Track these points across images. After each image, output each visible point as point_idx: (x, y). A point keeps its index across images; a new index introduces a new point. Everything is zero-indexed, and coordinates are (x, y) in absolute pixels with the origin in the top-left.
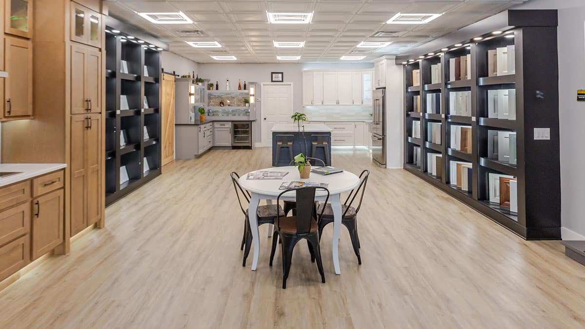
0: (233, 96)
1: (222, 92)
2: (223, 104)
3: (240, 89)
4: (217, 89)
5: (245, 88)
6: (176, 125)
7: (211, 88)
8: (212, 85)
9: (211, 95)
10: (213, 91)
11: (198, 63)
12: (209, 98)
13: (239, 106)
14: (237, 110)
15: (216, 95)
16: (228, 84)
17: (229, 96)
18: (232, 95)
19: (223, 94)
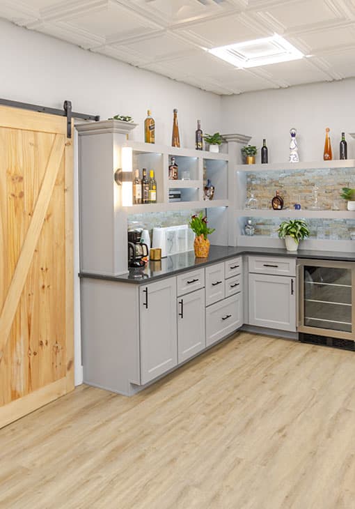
0: (311, 181)
1: (281, 169)
2: (282, 204)
3: (330, 158)
4: (265, 159)
5: (344, 155)
6: (83, 276)
7: (251, 159)
8: (252, 151)
9: (254, 178)
10: (256, 167)
11: (222, 96)
12: (249, 187)
13: (328, 207)
14: (321, 220)
15: (266, 176)
16: (293, 145)
17: (300, 179)
18: (308, 176)
19: (282, 175)
